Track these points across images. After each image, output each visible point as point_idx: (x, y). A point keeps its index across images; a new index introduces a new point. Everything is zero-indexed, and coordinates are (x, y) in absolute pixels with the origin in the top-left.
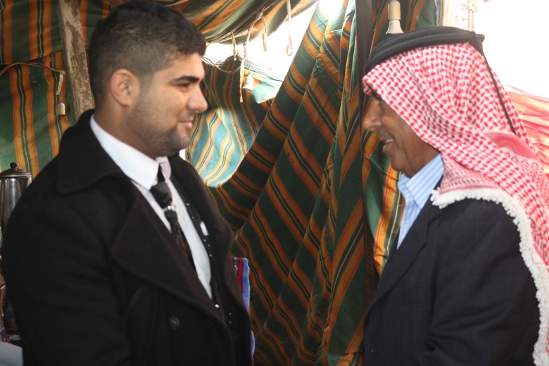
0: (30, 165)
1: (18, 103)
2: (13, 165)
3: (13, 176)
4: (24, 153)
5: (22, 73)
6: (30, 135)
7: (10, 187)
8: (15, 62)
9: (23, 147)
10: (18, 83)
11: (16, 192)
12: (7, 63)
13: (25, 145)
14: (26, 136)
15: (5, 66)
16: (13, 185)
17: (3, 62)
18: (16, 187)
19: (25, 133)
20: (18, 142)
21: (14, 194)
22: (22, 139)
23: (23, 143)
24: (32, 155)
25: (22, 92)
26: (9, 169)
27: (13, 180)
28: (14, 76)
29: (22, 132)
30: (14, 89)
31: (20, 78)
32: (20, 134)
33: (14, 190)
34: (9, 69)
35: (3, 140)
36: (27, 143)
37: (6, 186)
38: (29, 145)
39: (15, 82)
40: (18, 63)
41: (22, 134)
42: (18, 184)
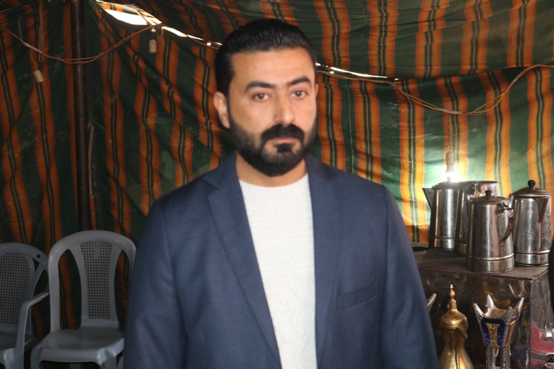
0: (544, 184)
1: (534, 110)
2: (531, 183)
3: (530, 195)
4: (538, 168)
5: (541, 76)
6: (546, 148)
7: (527, 208)
8: (534, 63)
9: (537, 162)
10: (537, 87)
11: (533, 215)
12: (525, 65)
13: (539, 160)
14: (541, 149)
15: (522, 68)
16: (531, 206)
17: (522, 64)
18: (533, 208)
19: (541, 145)
20: (532, 156)
21: (530, 216)
22: (537, 152)
23: (537, 157)
24: (547, 172)
25: (540, 97)
26: (526, 188)
27: (531, 200)
28: (533, 79)
29: (537, 144)
30: (532, 94)
31: (539, 82)
32: (534, 146)
33: (530, 212)
34: (527, 72)
35: (515, 153)
36: (542, 157)
37: (522, 207)
38: (545, 160)
39: (533, 86)
40: (538, 65)
41: (537, 147)
42: (537, 206)
